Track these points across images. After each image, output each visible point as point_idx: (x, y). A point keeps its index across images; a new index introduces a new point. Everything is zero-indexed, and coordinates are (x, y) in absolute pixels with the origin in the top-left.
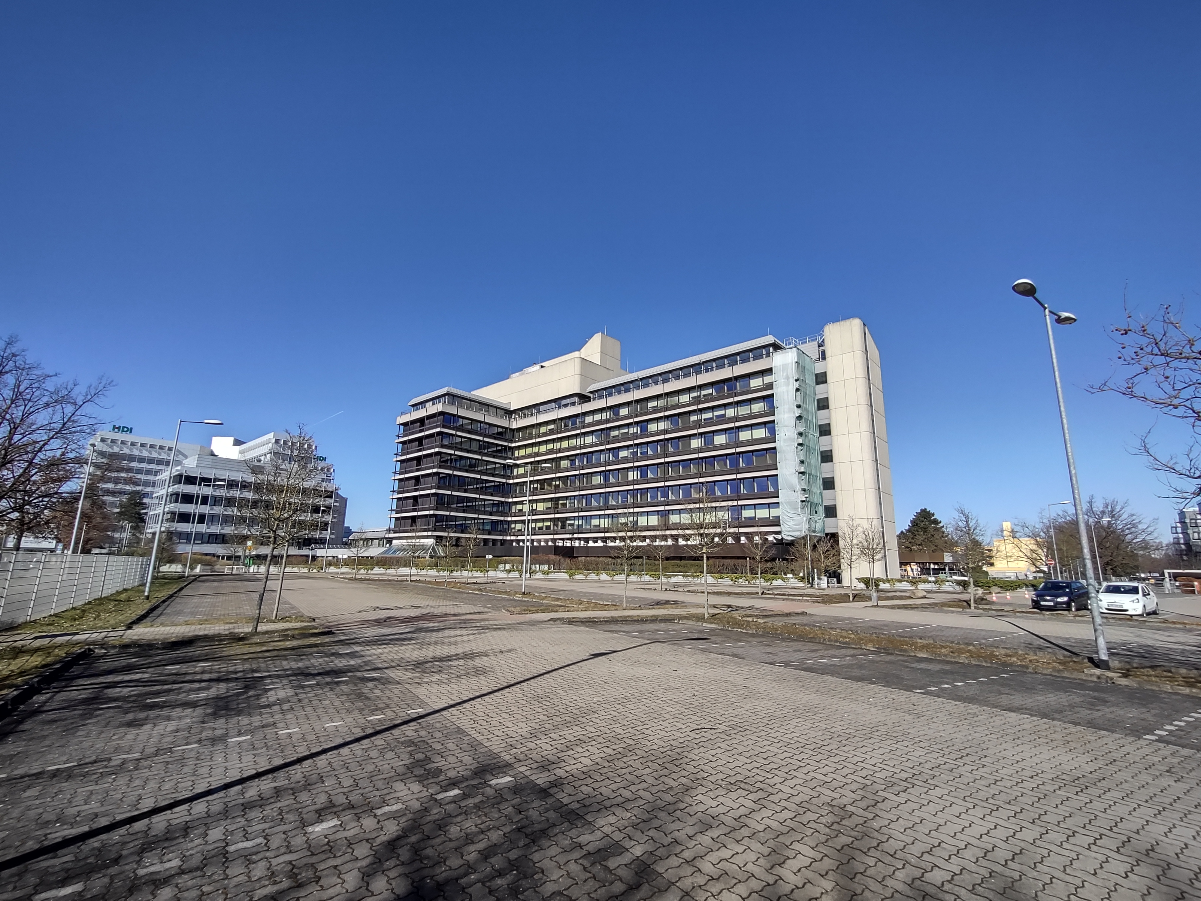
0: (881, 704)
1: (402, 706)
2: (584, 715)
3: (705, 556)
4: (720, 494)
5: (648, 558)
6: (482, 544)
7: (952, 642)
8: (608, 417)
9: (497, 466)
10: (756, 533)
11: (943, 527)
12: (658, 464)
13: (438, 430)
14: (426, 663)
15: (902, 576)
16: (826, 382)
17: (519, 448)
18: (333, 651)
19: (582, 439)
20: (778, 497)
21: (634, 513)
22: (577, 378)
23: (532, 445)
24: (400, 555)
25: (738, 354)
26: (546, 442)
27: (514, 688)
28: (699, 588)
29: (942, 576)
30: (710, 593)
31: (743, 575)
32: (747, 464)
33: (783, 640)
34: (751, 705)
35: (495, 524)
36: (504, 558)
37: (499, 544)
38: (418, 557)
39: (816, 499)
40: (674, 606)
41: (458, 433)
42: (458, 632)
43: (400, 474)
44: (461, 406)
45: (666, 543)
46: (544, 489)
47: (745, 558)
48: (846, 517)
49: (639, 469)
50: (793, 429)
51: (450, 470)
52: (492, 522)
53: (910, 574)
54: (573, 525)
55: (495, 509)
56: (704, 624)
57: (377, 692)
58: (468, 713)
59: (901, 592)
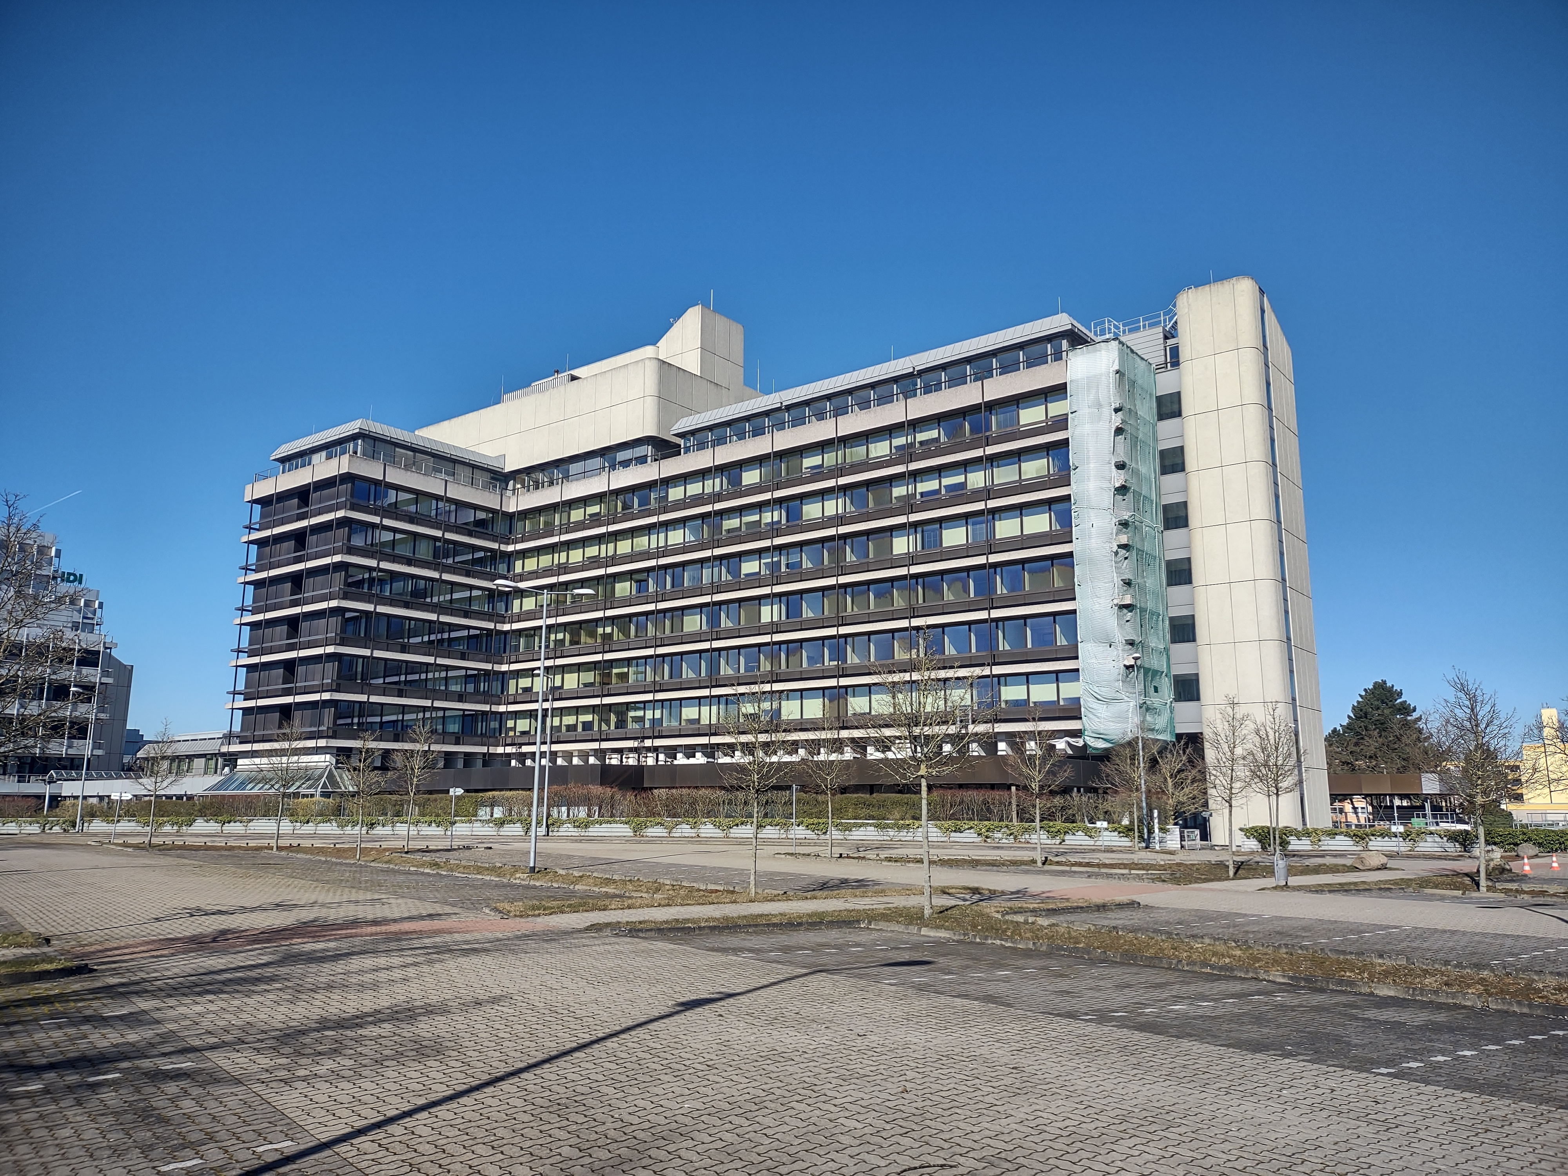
0: (1309, 1101)
1: (244, 1137)
2: (662, 1143)
3: (924, 783)
4: (953, 652)
5: (803, 788)
6: (441, 764)
7: (1447, 963)
8: (717, 489)
9: (475, 593)
10: (1031, 735)
11: (1420, 719)
12: (823, 589)
13: (340, 514)
14: (303, 1033)
15: (1335, 823)
16: (1179, 414)
17: (524, 554)
18: (88, 1012)
19: (662, 536)
20: (1077, 658)
21: (772, 692)
22: (651, 404)
23: (552, 549)
24: (255, 791)
25: (994, 353)
26: (584, 542)
27: (505, 1085)
28: (911, 852)
29: (1417, 823)
30: (934, 862)
31: (1004, 823)
32: (1012, 589)
33: (1093, 962)
34: (1029, 1110)
35: (469, 720)
36: (490, 794)
37: (479, 763)
38: (296, 795)
39: (1156, 662)
40: (858, 892)
41: (387, 522)
42: (382, 961)
43: (254, 612)
44: (391, 461)
45: (840, 757)
46: (578, 643)
47: (1009, 787)
48: (1221, 699)
49: (784, 599)
50: (1107, 515)
51: (369, 602)
52: (464, 716)
53: (1352, 818)
54: (641, 719)
55: (470, 688)
56: (924, 931)
57: (188, 1105)
58: (398, 1148)
59: (1335, 856)
